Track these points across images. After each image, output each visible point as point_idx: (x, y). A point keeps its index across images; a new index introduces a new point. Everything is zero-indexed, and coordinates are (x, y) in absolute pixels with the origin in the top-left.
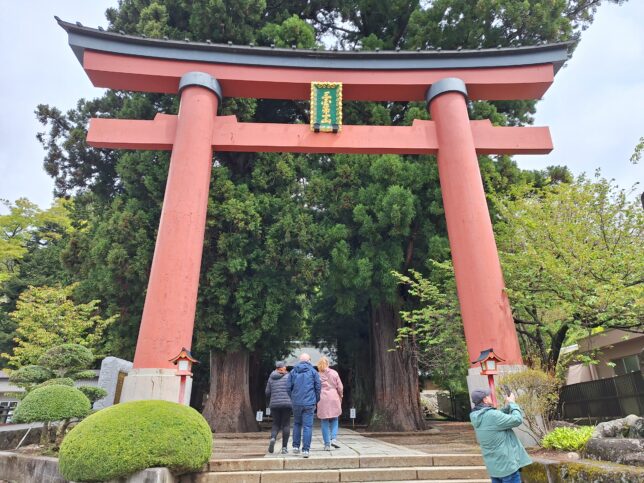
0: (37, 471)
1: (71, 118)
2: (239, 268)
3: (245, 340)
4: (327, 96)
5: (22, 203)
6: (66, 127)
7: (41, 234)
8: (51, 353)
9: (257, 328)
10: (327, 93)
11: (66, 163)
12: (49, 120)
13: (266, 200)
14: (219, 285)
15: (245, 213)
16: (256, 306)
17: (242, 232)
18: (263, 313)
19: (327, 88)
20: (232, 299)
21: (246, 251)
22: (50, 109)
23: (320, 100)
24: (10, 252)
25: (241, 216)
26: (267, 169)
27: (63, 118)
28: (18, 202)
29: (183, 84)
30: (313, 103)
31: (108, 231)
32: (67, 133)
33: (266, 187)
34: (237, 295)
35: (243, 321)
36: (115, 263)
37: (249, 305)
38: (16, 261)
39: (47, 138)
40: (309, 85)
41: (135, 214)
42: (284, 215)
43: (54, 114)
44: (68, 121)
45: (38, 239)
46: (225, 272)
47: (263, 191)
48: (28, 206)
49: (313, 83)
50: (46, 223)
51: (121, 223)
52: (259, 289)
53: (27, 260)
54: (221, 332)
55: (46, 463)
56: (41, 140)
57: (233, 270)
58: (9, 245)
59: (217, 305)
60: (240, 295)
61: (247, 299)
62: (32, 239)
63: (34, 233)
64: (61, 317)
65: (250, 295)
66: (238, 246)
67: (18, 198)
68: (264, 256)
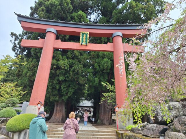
0: (2, 129)
1: (20, 36)
2: (62, 79)
3: (63, 99)
4: (85, 36)
5: (8, 56)
6: (18, 38)
7: (13, 65)
8: (8, 100)
9: (67, 95)
10: (85, 35)
11: (18, 48)
12: (14, 36)
13: (71, 61)
14: (57, 83)
15: (64, 64)
16: (67, 90)
17: (63, 70)
18: (69, 91)
19: (85, 33)
20: (60, 87)
21: (65, 74)
22: (14, 33)
23: (83, 36)
24: (4, 70)
25: (63, 65)
26: (72, 52)
27: (17, 36)
28: (7, 56)
29: (47, 31)
30: (81, 37)
31: (28, 68)
32: (19, 40)
33: (71, 57)
34: (62, 86)
35: (63, 93)
36: (29, 76)
37: (65, 89)
38: (5, 72)
39: (13, 41)
40: (80, 32)
41: (35, 63)
42: (76, 65)
43: (15, 35)
44: (19, 37)
45: (12, 66)
46: (58, 80)
47: (70, 58)
48: (9, 57)
49: (81, 32)
50: (14, 62)
51: (31, 65)
52: (68, 85)
53: (8, 72)
54: (56, 96)
55: (4, 128)
56: (11, 42)
57: (60, 80)
58: (4, 68)
59: (56, 89)
60: (62, 87)
61: (64, 88)
62: (10, 66)
63: (11, 65)
64: (12, 91)
65: (65, 87)
66: (62, 73)
67: (7, 55)
68: (69, 76)
